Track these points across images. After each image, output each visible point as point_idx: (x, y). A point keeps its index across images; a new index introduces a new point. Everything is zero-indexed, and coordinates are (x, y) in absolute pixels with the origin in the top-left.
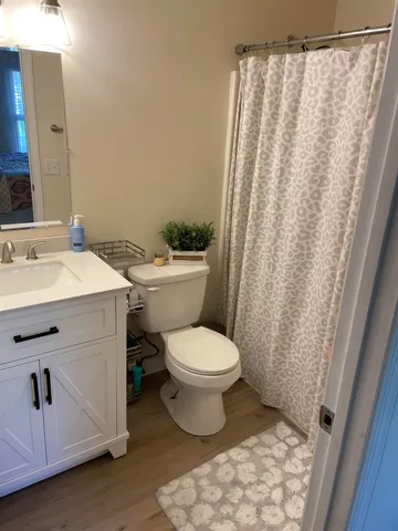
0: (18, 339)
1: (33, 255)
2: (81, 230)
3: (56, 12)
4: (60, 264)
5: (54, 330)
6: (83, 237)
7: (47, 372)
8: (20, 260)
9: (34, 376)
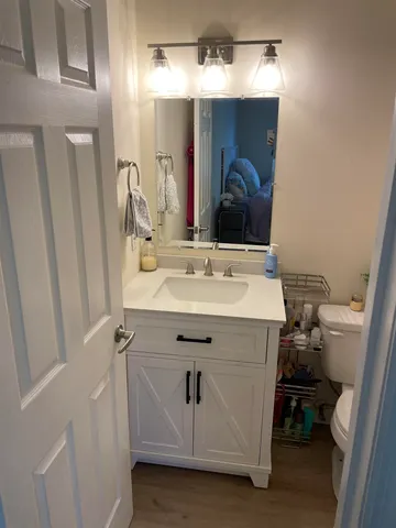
0: (180, 338)
1: (229, 273)
2: (275, 259)
3: (274, 60)
4: (246, 284)
5: (209, 341)
6: (276, 265)
7: (199, 374)
8: (219, 276)
9: (189, 373)
